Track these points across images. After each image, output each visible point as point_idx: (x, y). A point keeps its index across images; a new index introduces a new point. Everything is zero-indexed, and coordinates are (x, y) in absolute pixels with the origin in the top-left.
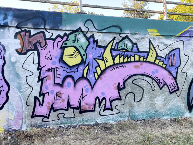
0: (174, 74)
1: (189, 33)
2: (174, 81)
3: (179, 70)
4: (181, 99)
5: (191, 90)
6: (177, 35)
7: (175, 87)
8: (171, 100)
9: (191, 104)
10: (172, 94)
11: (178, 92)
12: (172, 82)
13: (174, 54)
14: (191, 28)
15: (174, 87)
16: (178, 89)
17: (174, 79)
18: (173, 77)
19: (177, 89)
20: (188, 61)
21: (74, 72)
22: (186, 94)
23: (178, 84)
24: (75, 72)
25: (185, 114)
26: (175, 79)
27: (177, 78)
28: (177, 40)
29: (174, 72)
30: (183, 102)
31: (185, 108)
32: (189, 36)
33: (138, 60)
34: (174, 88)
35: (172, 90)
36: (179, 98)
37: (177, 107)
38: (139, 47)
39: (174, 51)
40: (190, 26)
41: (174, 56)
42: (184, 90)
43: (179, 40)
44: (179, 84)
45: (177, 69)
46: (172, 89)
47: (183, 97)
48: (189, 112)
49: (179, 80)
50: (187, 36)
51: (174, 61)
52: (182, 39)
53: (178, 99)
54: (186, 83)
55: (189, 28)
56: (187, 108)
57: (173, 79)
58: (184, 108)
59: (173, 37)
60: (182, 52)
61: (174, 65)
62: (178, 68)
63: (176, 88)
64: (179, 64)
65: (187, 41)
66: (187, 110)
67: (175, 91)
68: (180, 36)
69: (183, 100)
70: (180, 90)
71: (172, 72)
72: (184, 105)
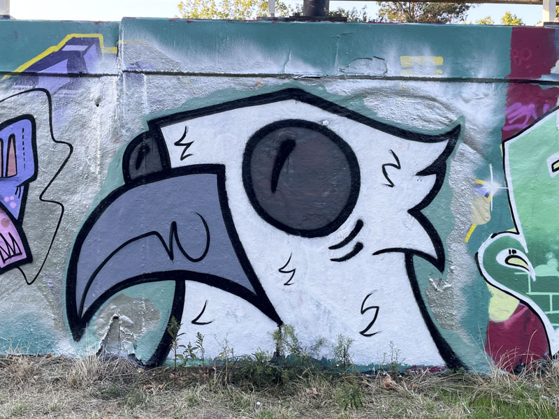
0: (14, 208)
7: (17, 251)
13: (12, 137)
18: (7, 217)
19: (24, 256)
23: (29, 241)
25: (57, 345)
27: (25, 220)
28: (21, 87)
29: (12, 198)
30: (50, 302)
32: (65, 72)
35: (4, 261)
37: (25, 317)
39: (11, 126)
40: (69, 37)
41: (12, 143)
44: (35, 241)
46: (5, 256)
47: (51, 285)
49: (33, 228)
50: (58, 72)
51: (12, 161)
52: (43, 83)
55: (67, 43)
57: (7, 221)
62: (26, 185)
63: (21, 254)
64: (33, 173)
67: (17, 265)
69: (51, 297)
72: (54, 313)
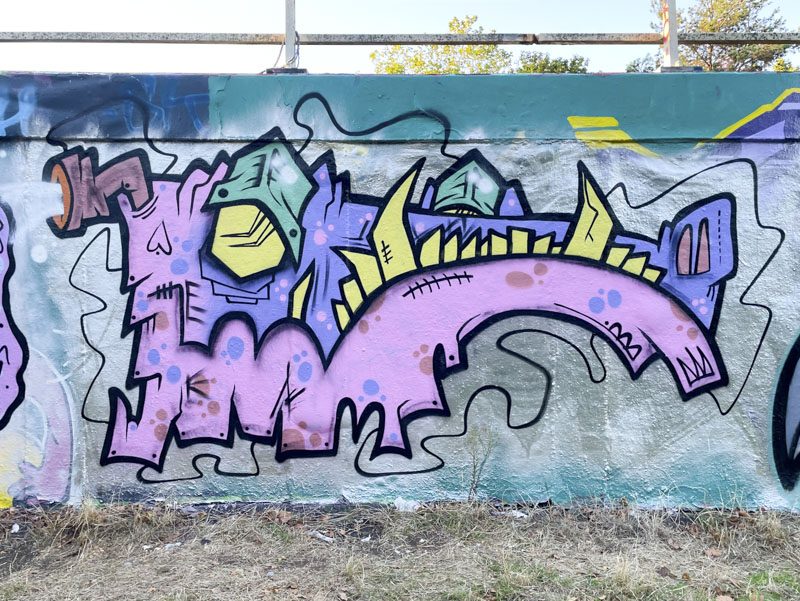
0: (705, 313)
1: (782, 124)
2: (700, 341)
3: (727, 292)
4: (737, 427)
5: (791, 387)
6: (717, 137)
7: (708, 371)
8: (689, 425)
9: (793, 451)
10: (694, 400)
11: (725, 395)
12: (694, 346)
13: (705, 222)
14: (792, 98)
15: (704, 372)
16: (725, 381)
17: (700, 333)
18: (695, 326)
19: (717, 377)
20: (776, 251)
21: (254, 301)
22: (767, 402)
23: (724, 357)
24: (257, 299)
25: (760, 496)
26: (710, 334)
27: (719, 329)
28: (719, 157)
29: (703, 301)
30: (750, 438)
31: (758, 468)
32: (782, 137)
33: (525, 251)
34: (701, 374)
35: (690, 383)
36: (731, 423)
37: (718, 457)
38: (531, 194)
39: (703, 208)
40: (788, 92)
41: (704, 230)
42: (757, 387)
43: (732, 158)
44: (732, 357)
45: (717, 288)
46: (692, 378)
47: (753, 415)
48: (780, 485)
49: (730, 340)
50: (773, 137)
51: (703, 253)
52: (747, 151)
53: (720, 422)
54: (766, 351)
55: (784, 101)
56: (774, 468)
57: (696, 332)
58: (754, 466)
59: (700, 144)
60: (745, 214)
61: (700, 270)
62: (722, 283)
63: (712, 374)
64: (731, 268)
65: (775, 162)
66: (774, 476)
67: (708, 389)
68: (734, 140)
69: (752, 432)
70: (736, 386)
71: (690, 302)
72: (756, 453)
